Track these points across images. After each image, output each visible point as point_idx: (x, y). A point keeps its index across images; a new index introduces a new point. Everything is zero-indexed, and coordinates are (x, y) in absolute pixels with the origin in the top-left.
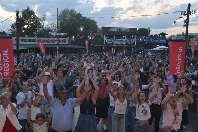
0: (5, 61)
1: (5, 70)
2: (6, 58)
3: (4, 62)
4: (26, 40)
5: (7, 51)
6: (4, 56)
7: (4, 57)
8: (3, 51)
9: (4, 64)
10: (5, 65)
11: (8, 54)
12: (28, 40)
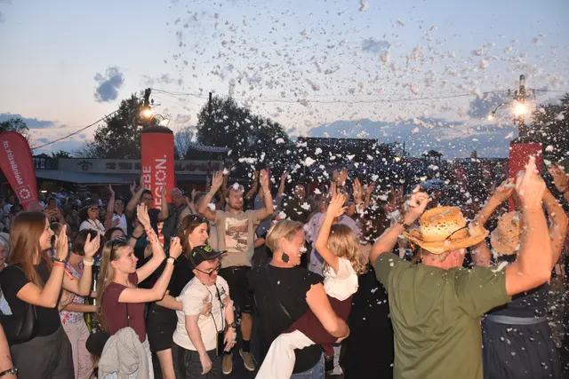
0: (158, 181)
1: (158, 201)
2: (161, 175)
3: (157, 184)
4: (131, 164)
5: (164, 161)
6: (158, 170)
7: (157, 173)
8: (157, 160)
9: (157, 189)
10: (158, 191)
11: (165, 168)
12: (134, 166)
